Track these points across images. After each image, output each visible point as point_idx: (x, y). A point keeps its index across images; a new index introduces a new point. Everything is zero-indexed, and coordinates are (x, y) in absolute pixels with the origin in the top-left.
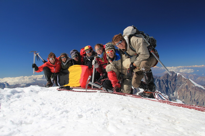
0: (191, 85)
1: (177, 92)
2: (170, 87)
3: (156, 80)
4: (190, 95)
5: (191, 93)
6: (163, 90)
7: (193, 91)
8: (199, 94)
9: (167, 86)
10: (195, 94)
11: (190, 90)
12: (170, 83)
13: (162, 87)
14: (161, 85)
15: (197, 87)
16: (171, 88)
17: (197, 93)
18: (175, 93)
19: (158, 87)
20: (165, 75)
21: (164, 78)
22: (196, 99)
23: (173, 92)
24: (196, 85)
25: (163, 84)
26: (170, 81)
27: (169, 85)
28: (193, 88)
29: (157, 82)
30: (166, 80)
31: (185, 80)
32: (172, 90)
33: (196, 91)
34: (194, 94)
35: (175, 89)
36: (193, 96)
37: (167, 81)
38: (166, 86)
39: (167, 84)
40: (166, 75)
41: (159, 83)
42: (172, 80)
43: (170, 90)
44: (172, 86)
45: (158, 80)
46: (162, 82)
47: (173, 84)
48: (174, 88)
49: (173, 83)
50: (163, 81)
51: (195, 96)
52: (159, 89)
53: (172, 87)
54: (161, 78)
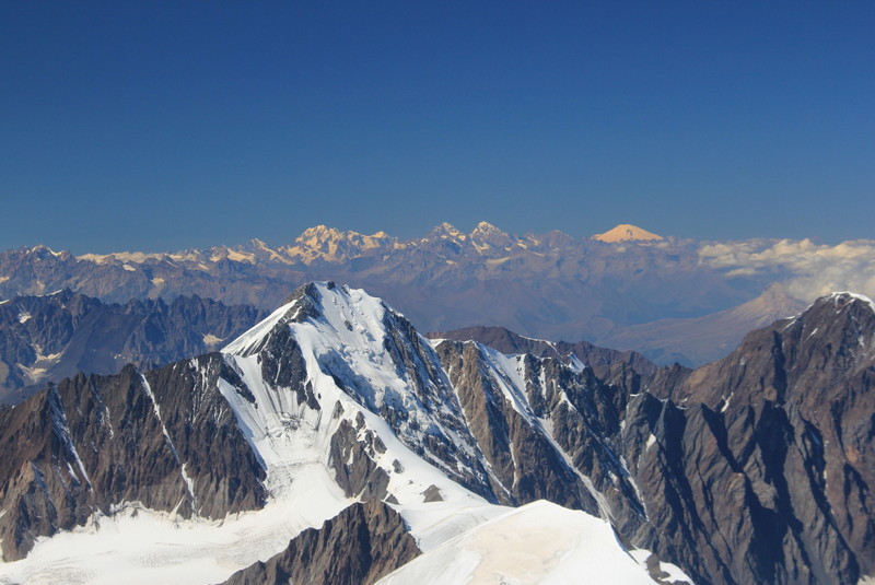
2: (805, 507)
3: (631, 410)
6: (717, 539)
9: (766, 493)
12: (815, 461)
13: (709, 504)
14: (696, 482)
16: (829, 520)
19: (660, 499)
20: (753, 343)
21: (736, 381)
23: (855, 573)
25: (722, 464)
26: (812, 431)
27: (799, 486)
29: (641, 440)
30: (758, 407)
32: (842, 544)
37: (772, 433)
38: (751, 498)
39: (775, 475)
40: (767, 354)
41: (673, 456)
42: (838, 411)
43: (814, 549)
44: (833, 496)
45: (651, 409)
46: (709, 443)
47: (848, 468)
49: (852, 457)
50: (715, 421)
52: (672, 529)
53: (837, 511)
54: (698, 388)
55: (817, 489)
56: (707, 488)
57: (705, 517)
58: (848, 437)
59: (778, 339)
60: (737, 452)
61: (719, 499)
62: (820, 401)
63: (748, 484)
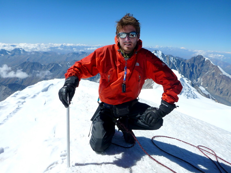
0: (219, 72)
1: (201, 79)
3: (181, 63)
4: (215, 83)
5: (217, 81)
6: (187, 74)
7: (219, 80)
8: (226, 83)
10: (221, 83)
11: (216, 78)
12: (196, 68)
14: (186, 69)
15: (225, 75)
16: (196, 73)
17: (224, 82)
18: (199, 79)
19: (182, 70)
20: (192, 58)
21: (190, 61)
22: (221, 88)
23: (198, 77)
24: (224, 73)
25: (188, 68)
26: (196, 66)
27: (194, 70)
28: (220, 76)
29: (182, 65)
30: (192, 63)
31: (213, 66)
32: (197, 75)
33: (222, 80)
34: (219, 82)
35: (200, 75)
36: (218, 84)
37: (193, 66)
41: (184, 67)
42: (199, 64)
43: (195, 75)
45: (183, 63)
46: (187, 66)
47: (199, 69)
48: (199, 73)
49: (199, 68)
50: (188, 64)
51: (220, 85)
52: (183, 73)
54: (187, 62)
55: (196, 70)
56: (187, 70)
57: (186, 72)
58: (199, 67)
59: (194, 58)
60: (190, 67)
61: (187, 71)
62: (197, 63)
63: (190, 70)
